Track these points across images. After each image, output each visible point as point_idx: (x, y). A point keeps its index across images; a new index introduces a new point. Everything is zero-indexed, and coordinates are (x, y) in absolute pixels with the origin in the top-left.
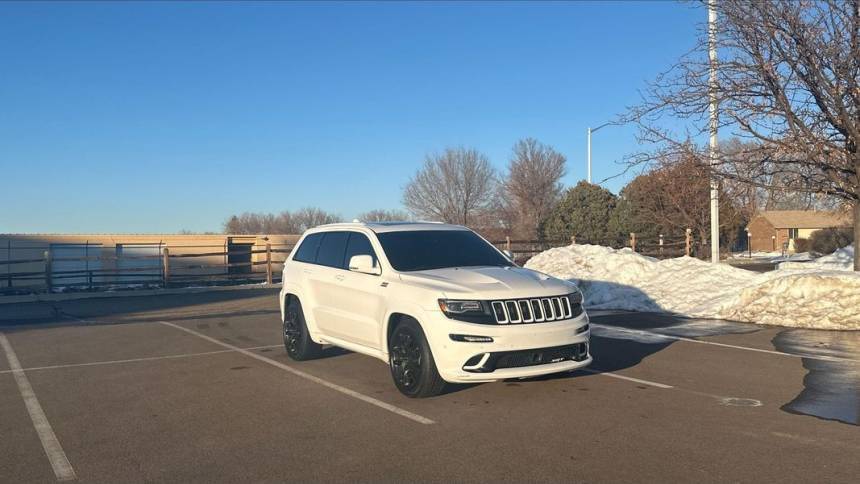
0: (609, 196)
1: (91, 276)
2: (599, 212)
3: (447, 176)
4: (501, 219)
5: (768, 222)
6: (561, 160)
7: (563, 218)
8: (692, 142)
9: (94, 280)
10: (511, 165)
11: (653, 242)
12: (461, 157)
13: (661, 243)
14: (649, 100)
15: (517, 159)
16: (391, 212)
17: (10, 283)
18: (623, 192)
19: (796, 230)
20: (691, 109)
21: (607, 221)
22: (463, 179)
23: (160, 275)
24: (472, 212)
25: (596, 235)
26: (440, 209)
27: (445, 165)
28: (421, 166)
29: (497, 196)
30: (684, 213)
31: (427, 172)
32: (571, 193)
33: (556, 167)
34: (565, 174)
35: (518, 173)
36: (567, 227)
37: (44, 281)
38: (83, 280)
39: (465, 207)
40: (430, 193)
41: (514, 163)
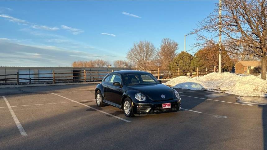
0: (191, 56)
1: (31, 79)
2: (187, 61)
3: (141, 50)
4: (158, 63)
5: (241, 64)
6: (177, 45)
7: (176, 62)
8: (213, 40)
9: (32, 81)
10: (161, 46)
11: (204, 70)
12: (145, 44)
13: (207, 70)
14: (200, 27)
15: (163, 44)
16: (124, 60)
17: (6, 82)
18: (195, 55)
19: (250, 67)
20: (213, 30)
21: (190, 64)
22: (145, 51)
23: (52, 80)
24: (148, 61)
25: (186, 68)
26: (138, 60)
27: (140, 46)
28: (132, 47)
29: (157, 56)
30: (214, 61)
31: (134, 48)
32: (179, 55)
33: (175, 47)
34: (178, 49)
35: (163, 49)
36: (178, 66)
37: (16, 81)
38: (28, 81)
39: (146, 59)
40: (135, 55)
41: (162, 46)
